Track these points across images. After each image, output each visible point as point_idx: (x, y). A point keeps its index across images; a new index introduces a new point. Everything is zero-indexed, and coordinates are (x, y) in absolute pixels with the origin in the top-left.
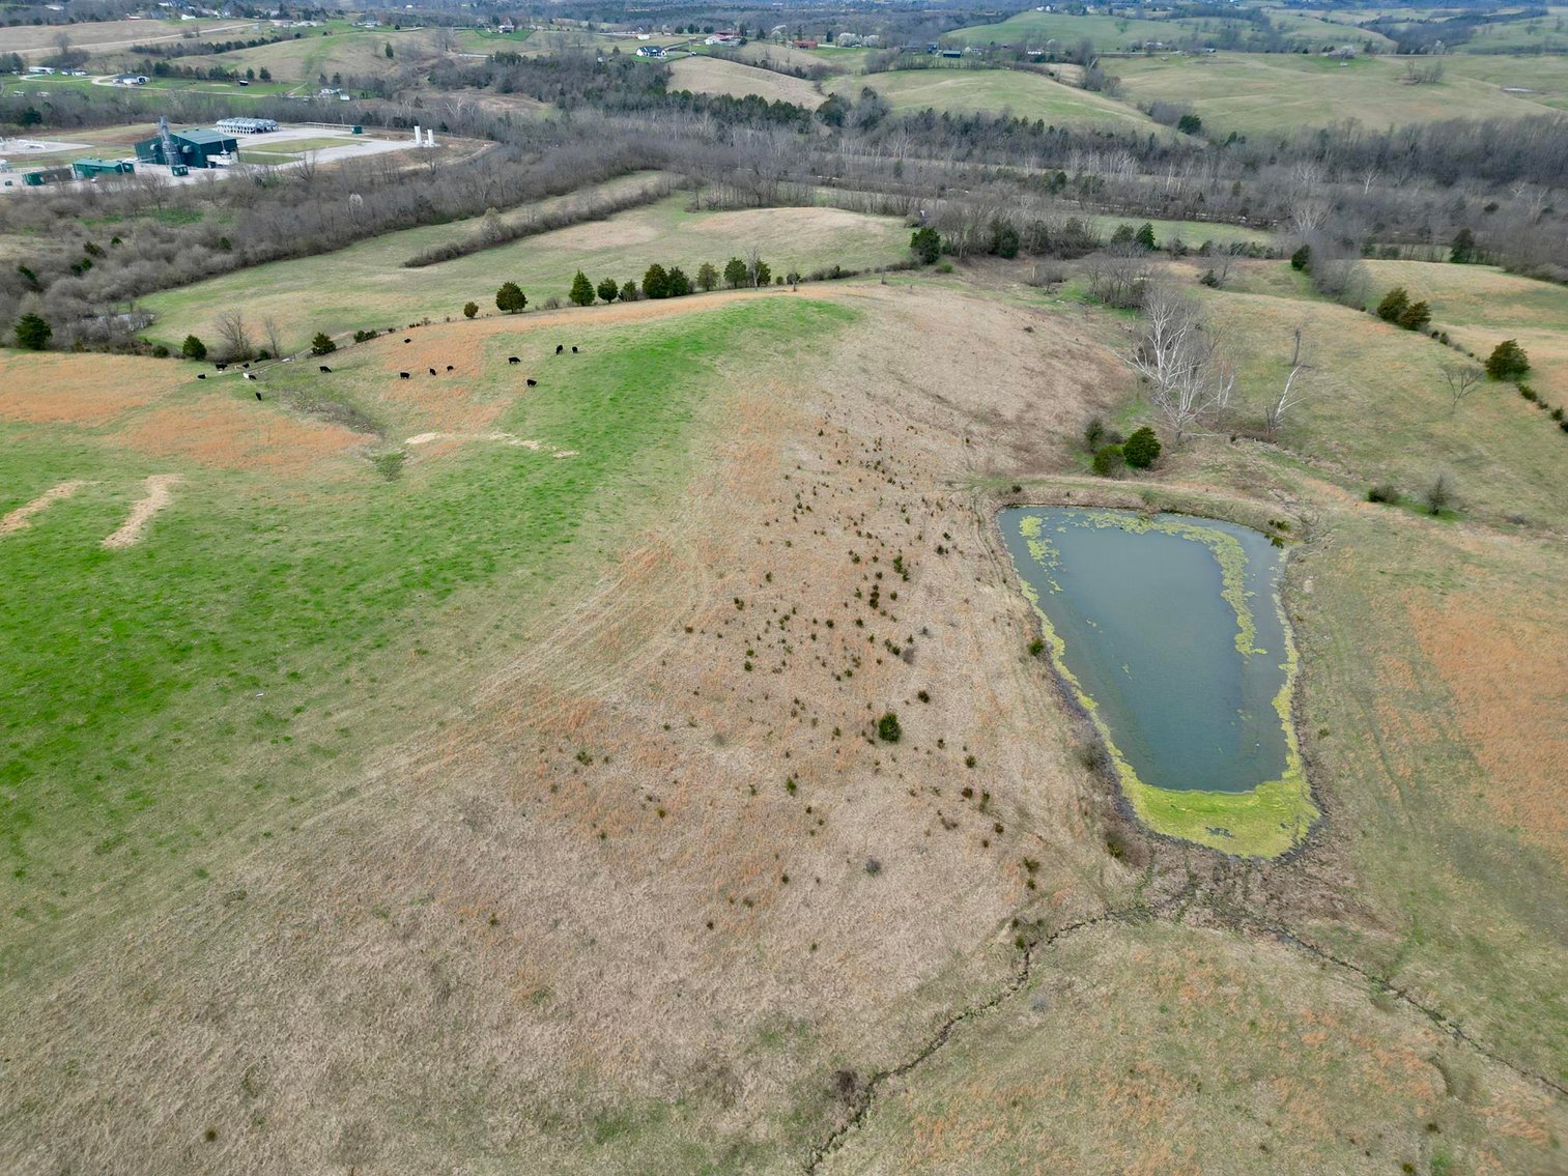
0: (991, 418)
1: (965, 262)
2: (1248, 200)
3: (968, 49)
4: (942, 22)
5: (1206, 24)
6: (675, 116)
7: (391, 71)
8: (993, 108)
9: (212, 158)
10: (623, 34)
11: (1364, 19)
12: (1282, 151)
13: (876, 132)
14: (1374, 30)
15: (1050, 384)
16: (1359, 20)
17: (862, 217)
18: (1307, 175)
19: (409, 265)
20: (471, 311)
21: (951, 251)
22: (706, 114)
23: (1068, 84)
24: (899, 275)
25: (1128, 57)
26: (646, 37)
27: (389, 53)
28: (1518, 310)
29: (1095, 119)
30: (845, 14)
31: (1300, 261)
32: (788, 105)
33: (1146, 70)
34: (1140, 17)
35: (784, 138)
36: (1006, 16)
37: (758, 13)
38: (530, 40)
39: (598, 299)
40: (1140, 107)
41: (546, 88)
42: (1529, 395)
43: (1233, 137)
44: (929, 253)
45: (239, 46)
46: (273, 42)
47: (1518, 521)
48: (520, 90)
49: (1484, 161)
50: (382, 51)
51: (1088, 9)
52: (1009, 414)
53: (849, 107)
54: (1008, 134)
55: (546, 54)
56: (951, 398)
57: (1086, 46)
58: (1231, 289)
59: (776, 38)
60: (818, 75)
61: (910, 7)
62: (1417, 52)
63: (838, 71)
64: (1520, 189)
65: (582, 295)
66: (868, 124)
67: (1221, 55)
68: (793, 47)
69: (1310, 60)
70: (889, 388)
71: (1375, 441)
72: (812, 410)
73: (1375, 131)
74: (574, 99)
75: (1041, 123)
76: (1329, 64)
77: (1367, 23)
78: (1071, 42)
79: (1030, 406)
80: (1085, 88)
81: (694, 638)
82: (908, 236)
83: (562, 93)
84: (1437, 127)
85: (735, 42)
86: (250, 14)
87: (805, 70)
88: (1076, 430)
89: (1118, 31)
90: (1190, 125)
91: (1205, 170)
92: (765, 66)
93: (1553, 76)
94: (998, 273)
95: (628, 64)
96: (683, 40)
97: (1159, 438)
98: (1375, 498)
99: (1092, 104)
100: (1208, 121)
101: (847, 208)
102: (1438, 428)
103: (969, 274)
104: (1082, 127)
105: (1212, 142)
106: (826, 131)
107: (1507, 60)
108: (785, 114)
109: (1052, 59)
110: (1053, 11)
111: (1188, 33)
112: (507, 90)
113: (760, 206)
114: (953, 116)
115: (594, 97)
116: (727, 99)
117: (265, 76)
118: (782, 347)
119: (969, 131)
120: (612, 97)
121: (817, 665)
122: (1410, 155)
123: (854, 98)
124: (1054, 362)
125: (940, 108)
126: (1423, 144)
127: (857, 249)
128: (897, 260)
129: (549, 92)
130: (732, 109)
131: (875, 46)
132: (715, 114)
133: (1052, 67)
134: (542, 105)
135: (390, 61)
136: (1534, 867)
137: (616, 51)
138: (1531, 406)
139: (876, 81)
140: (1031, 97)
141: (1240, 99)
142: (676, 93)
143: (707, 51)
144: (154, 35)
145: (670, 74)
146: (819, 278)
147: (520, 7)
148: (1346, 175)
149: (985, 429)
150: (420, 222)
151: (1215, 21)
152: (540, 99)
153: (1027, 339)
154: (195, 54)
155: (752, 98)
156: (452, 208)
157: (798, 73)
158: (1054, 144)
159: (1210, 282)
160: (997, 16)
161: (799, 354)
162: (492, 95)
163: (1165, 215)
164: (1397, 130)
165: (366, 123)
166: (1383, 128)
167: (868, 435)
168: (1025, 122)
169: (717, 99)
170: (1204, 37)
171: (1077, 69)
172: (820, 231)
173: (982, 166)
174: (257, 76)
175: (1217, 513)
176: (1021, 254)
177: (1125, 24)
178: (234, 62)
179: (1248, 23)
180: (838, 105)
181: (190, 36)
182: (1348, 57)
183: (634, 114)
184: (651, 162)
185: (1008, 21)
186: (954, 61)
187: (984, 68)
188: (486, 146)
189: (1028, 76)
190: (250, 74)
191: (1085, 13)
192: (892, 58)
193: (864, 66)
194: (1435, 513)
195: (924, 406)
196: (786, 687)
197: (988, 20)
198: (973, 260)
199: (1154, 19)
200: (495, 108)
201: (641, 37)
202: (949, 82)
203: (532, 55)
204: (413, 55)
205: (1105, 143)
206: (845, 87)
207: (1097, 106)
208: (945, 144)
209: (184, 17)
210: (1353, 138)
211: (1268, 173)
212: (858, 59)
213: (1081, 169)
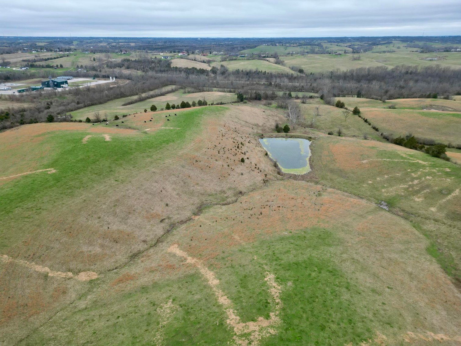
0: (257, 125)
1: (249, 101)
2: (314, 87)
3: (246, 55)
4: (239, 48)
5: (307, 47)
6: (175, 73)
7: (96, 64)
8: (254, 69)
9: (62, 85)
10: (156, 53)
11: (347, 45)
12: (322, 76)
13: (225, 75)
14: (349, 48)
15: (268, 120)
16: (346, 45)
17: (225, 93)
18: (327, 81)
19: (123, 105)
20: (146, 111)
21: (246, 99)
22: (183, 72)
23: (272, 63)
24: (235, 104)
25: (286, 56)
26: (162, 54)
27: (94, 60)
28: (365, 104)
29: (279, 70)
30: (213, 47)
31: (322, 97)
32: (203, 69)
33: (291, 59)
34: (290, 46)
35: (203, 77)
36: (256, 47)
37: (189, 47)
38: (131, 55)
39: (171, 109)
40: (290, 68)
41: (139, 67)
42: (360, 117)
43: (311, 74)
44: (241, 99)
45: (51, 59)
46: (60, 58)
47: (354, 136)
48: (132, 68)
49: (368, 77)
50: (92, 59)
51: (277, 44)
52: (260, 125)
53: (218, 70)
54: (258, 74)
55: (137, 59)
56: (249, 122)
57: (276, 54)
58: (307, 104)
59: (197, 53)
60: (209, 62)
61: (230, 45)
62: (357, 53)
63: (214, 61)
64: (374, 82)
65: (168, 107)
66: (223, 73)
67: (309, 55)
68: (201, 55)
69: (331, 55)
70: (236, 120)
71: (331, 126)
72: (222, 123)
73: (343, 71)
74: (147, 70)
75: (265, 72)
76: (336, 56)
77: (348, 46)
78: (272, 53)
79: (264, 123)
80: (276, 64)
81: (209, 149)
82: (236, 96)
83: (143, 68)
84: (357, 69)
85: (186, 55)
86: (51, 51)
87: (205, 61)
88: (273, 127)
89: (284, 50)
90: (301, 71)
91: (304, 81)
92: (195, 60)
93: (388, 58)
94: (257, 103)
95: (160, 61)
96: (172, 54)
97: (289, 127)
98: (329, 134)
99: (278, 67)
100: (305, 70)
101: (221, 91)
102: (343, 123)
103: (251, 103)
104: (275, 72)
105: (306, 75)
106: (213, 75)
107: (378, 54)
108: (202, 71)
109: (267, 57)
110: (268, 45)
111: (302, 50)
112: (128, 68)
113: (200, 92)
114: (244, 71)
115: (152, 69)
116: (187, 68)
117: (61, 66)
118: (214, 113)
119: (248, 74)
120: (157, 69)
121: (230, 154)
122: (351, 76)
123: (219, 67)
124: (269, 117)
125: (241, 69)
126: (354, 74)
127: (225, 99)
128: (234, 101)
129: (140, 68)
130: (188, 71)
131: (222, 55)
132: (185, 72)
133: (268, 59)
134: (139, 71)
135: (95, 62)
136: (341, 171)
137: (156, 58)
138: (360, 118)
139: (224, 63)
140: (263, 66)
141: (313, 65)
142: (174, 67)
143: (179, 57)
144: (25, 57)
145: (171, 63)
146: (218, 104)
147: (124, 47)
148: (336, 81)
149: (256, 127)
150: (122, 97)
151: (309, 47)
152: (138, 70)
153: (264, 113)
154: (39, 61)
155: (193, 68)
156: (128, 94)
157: (204, 62)
158: (269, 77)
159: (303, 103)
160: (253, 47)
161: (218, 114)
162: (124, 69)
163: (295, 91)
164: (349, 70)
165: (95, 77)
166: (345, 70)
167: (234, 127)
168: (261, 71)
169: (184, 68)
170: (306, 51)
171: (274, 59)
172: (216, 96)
173: (252, 82)
174: (59, 66)
175: (299, 137)
176: (262, 99)
177: (286, 48)
178: (51, 63)
179: (318, 47)
180: (215, 69)
181: (37, 57)
182: (340, 54)
183: (164, 73)
184: (172, 83)
185: (256, 48)
186: (243, 58)
187: (251, 59)
188: (128, 81)
189: (262, 61)
190: (57, 66)
191: (276, 45)
192: (227, 58)
193: (221, 60)
194: (340, 136)
195: (243, 123)
196: (225, 156)
197: (251, 48)
198: (251, 101)
199: (294, 47)
200: (126, 72)
201: (161, 54)
202: (242, 63)
203: (133, 59)
204: (100, 60)
205: (281, 76)
206: (217, 65)
207: (279, 67)
208: (242, 77)
209: (33, 52)
210: (339, 73)
211: (319, 81)
212: (219, 58)
213: (275, 82)
